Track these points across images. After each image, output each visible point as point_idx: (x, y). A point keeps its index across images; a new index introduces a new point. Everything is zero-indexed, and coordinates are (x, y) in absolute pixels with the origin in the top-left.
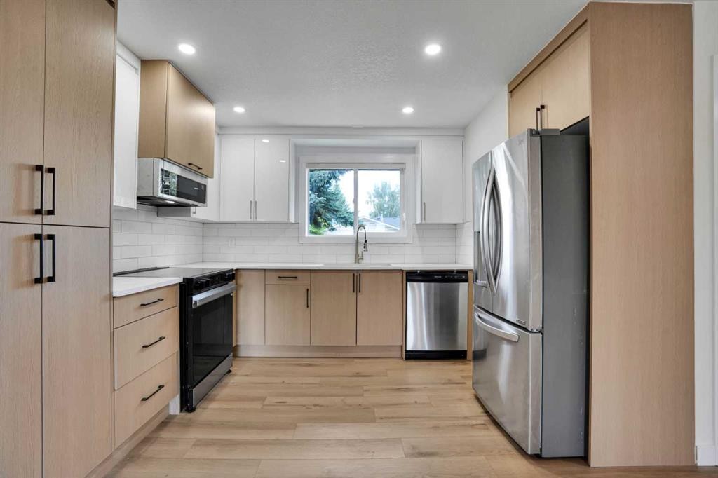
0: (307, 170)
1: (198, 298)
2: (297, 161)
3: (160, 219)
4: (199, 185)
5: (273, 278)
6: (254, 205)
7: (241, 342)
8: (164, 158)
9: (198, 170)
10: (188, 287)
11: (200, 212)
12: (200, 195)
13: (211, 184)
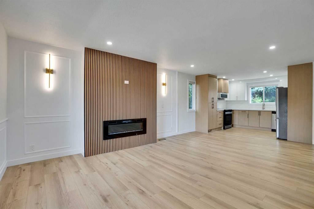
0: (250, 88)
1: (226, 113)
2: (247, 86)
3: (219, 101)
4: (226, 95)
5: (241, 112)
6: (237, 97)
7: (234, 124)
8: (221, 92)
9: (226, 93)
10: (225, 111)
11: (226, 99)
12: (226, 96)
13: (228, 95)
